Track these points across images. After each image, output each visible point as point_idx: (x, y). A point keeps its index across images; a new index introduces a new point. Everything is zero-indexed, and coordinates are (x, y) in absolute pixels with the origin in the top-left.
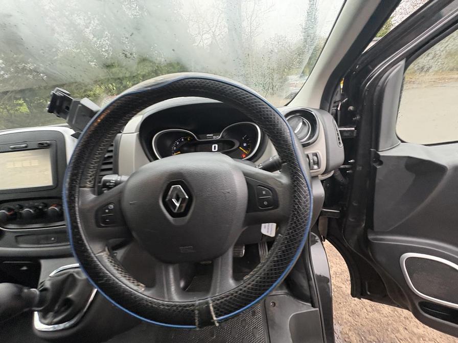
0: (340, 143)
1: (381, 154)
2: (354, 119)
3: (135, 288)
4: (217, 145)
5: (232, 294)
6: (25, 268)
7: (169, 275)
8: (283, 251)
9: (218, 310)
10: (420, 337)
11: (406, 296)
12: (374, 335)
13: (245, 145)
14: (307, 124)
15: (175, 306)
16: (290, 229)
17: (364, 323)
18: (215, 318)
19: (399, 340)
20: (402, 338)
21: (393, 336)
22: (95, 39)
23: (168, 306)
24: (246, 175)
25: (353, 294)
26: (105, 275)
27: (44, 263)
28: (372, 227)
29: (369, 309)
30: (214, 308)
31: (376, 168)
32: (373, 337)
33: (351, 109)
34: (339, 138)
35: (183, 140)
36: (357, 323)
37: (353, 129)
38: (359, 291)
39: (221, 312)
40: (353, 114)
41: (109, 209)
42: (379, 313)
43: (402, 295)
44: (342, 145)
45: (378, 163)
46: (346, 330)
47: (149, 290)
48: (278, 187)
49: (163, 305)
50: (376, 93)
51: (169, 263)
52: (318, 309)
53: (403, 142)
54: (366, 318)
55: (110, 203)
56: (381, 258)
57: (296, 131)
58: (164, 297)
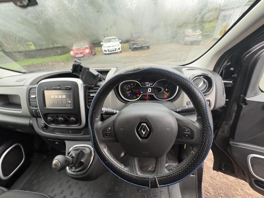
0: (224, 94)
1: (247, 99)
2: (233, 76)
3: (120, 166)
4: (150, 89)
5: (167, 176)
6: (57, 143)
7: (135, 162)
8: (194, 161)
9: (160, 182)
10: (250, 195)
11: (247, 175)
12: (222, 190)
13: (167, 90)
14: (206, 83)
15: (140, 177)
16: (199, 151)
17: (217, 183)
18: (159, 186)
19: (237, 195)
20: (239, 194)
21: (234, 192)
22: (69, 5)
23: (136, 177)
24: (178, 120)
25: (214, 169)
26: (108, 160)
27: (67, 142)
28: (233, 138)
29: (222, 177)
30: (158, 181)
31: (242, 107)
32: (222, 192)
33: (232, 70)
34: (224, 91)
35: (132, 85)
36: (214, 183)
37: (232, 82)
38: (217, 167)
39: (162, 183)
40: (233, 73)
41: (108, 130)
42: (227, 179)
43: (244, 175)
44: (225, 95)
45: (244, 104)
46: (207, 186)
47: (126, 168)
48: (194, 129)
49: (134, 176)
50: (251, 62)
51: (135, 156)
52: (195, 176)
53: (262, 91)
54: (219, 181)
55: (109, 127)
56: (236, 155)
57: (200, 87)
58: (133, 172)
